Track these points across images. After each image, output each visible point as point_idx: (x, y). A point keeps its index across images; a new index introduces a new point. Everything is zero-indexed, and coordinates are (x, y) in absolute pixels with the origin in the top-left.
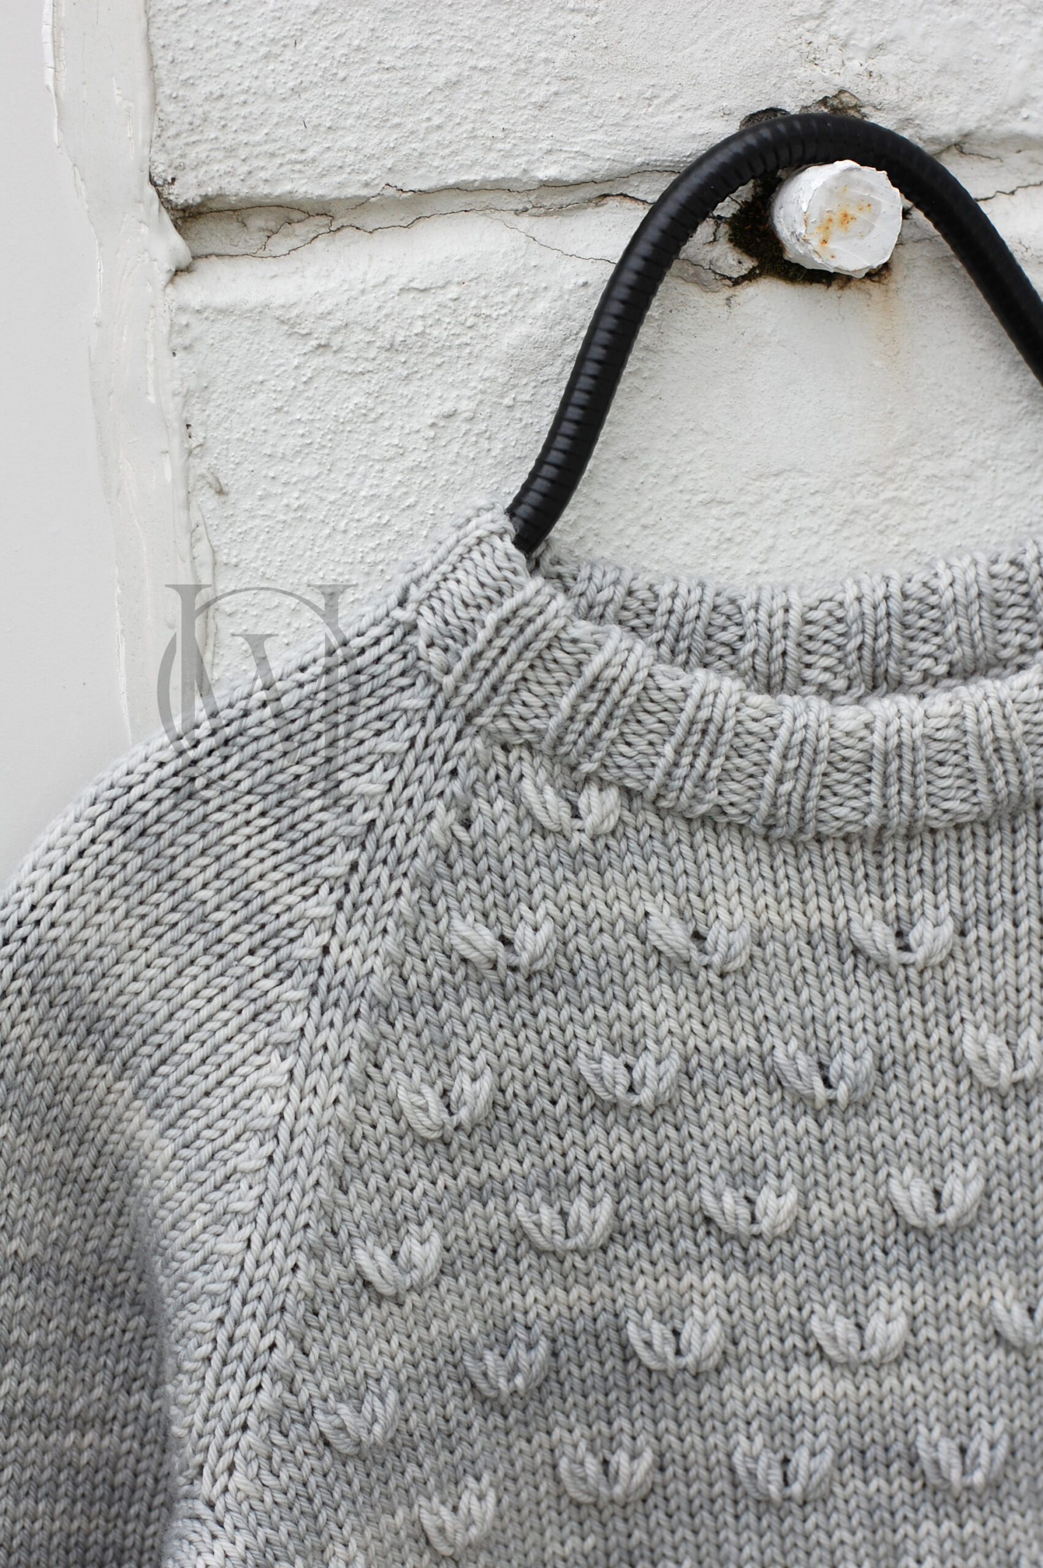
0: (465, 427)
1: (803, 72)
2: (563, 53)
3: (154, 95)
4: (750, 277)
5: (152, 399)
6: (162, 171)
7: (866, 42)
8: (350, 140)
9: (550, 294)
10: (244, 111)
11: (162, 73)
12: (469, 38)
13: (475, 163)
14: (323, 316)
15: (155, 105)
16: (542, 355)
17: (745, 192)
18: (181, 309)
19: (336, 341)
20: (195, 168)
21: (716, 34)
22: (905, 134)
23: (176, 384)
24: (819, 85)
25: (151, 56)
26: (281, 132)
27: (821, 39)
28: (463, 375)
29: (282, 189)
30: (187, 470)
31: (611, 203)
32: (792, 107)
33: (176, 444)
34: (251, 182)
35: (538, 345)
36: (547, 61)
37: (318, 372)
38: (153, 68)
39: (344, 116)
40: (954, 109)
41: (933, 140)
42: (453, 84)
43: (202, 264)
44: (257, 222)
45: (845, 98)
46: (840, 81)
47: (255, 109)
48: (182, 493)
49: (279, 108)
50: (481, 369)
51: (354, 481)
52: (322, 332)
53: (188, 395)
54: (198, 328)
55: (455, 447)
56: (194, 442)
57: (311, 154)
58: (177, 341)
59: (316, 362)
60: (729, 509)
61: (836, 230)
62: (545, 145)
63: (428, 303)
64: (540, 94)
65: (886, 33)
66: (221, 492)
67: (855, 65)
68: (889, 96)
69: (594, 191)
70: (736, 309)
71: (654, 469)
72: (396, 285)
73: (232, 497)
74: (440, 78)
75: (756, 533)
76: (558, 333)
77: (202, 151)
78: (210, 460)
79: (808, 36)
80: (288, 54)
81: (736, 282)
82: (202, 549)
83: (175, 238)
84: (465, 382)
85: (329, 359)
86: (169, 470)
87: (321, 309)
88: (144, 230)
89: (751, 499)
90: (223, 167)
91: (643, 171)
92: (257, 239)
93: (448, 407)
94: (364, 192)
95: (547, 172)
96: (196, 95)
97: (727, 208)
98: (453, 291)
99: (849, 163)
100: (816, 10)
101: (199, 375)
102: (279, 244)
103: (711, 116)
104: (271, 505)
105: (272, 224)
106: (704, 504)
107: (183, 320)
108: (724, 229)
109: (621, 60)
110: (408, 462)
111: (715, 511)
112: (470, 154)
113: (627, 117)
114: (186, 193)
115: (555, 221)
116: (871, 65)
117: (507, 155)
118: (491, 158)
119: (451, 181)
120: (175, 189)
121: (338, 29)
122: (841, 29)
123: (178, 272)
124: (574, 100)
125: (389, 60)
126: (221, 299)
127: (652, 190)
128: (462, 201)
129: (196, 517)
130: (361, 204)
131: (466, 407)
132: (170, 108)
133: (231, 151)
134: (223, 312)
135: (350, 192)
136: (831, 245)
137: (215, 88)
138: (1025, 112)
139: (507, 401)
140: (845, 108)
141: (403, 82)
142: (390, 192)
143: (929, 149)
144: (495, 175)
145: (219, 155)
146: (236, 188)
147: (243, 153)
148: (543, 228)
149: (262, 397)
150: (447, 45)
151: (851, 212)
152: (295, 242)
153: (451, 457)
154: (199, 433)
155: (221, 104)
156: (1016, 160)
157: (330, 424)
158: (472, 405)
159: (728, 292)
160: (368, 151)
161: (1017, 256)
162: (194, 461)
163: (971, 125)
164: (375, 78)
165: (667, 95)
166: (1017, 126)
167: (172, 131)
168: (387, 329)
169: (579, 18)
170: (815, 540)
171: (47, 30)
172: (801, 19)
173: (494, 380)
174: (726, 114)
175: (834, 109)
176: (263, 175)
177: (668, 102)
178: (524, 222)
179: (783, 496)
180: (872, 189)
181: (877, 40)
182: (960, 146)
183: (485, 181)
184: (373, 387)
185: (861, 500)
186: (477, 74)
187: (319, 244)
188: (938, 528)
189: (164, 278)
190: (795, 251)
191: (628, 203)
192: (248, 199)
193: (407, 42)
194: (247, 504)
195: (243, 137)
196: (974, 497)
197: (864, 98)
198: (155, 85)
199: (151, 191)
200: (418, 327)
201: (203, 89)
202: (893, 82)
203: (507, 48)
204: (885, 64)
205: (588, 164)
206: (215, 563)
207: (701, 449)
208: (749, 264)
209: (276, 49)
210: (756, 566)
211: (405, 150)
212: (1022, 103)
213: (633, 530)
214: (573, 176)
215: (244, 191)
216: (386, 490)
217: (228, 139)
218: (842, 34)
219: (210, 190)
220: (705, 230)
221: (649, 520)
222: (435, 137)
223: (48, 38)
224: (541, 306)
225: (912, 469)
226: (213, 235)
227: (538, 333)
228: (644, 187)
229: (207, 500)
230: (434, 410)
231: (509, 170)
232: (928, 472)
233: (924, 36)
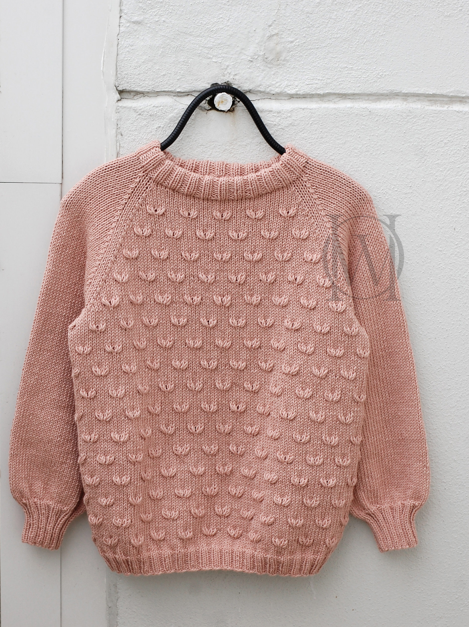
0: (162, 129)
1: (222, 78)
2: (183, 72)
3: (117, 73)
4: (210, 109)
5: (113, 120)
6: (117, 85)
7: (233, 74)
8: (147, 82)
9: (178, 109)
10: (131, 77)
11: (118, 70)
12: (167, 68)
13: (167, 88)
14: (140, 109)
15: (116, 75)
16: (175, 119)
17: (211, 96)
18: (118, 106)
19: (142, 114)
20: (122, 85)
21: (208, 71)
22: (239, 89)
23: (116, 118)
24: (225, 80)
25: (117, 67)
26: (136, 80)
27: (226, 73)
28: (162, 121)
29: (135, 89)
30: (117, 131)
31: (189, 96)
32: (220, 83)
33: (115, 127)
34: (131, 88)
35: (175, 117)
36: (180, 73)
37: (139, 118)
38: (117, 69)
39: (146, 79)
40: (248, 85)
41: (244, 90)
42: (164, 75)
43: (122, 99)
44: (132, 94)
45: (229, 82)
46: (228, 80)
47: (132, 76)
48: (116, 135)
49: (136, 76)
50: (165, 120)
51: (143, 136)
52: (140, 112)
53: (118, 120)
54: (120, 109)
55: (160, 132)
56: (118, 127)
57: (140, 84)
58: (117, 111)
59: (138, 116)
60: (205, 147)
61: (220, 103)
62: (178, 86)
63: (157, 109)
64: (178, 78)
65: (237, 72)
66: (122, 135)
67: (231, 77)
68: (236, 83)
69: (187, 94)
70: (208, 115)
71: (192, 139)
72: (152, 106)
73: (124, 136)
74: (162, 74)
75: (209, 151)
76: (178, 116)
77: (123, 82)
78: (121, 130)
79: (224, 72)
80: (138, 68)
81: (208, 110)
82: (118, 144)
83: (118, 95)
84: (162, 122)
85: (141, 116)
86: (114, 131)
87: (140, 108)
88: (114, 93)
89: (208, 145)
90: (126, 85)
91: (195, 91)
92: (132, 96)
93: (159, 126)
94: (149, 91)
95: (178, 90)
96: (123, 74)
97: (208, 98)
98: (162, 108)
99: (225, 93)
100: (225, 68)
101: (120, 117)
102: (135, 98)
103: (206, 83)
104: (129, 138)
105: (134, 94)
106: (201, 145)
107: (118, 108)
108: (207, 102)
109: (192, 73)
110: (152, 134)
111: (202, 147)
112: (166, 86)
113: (192, 83)
114: (120, 88)
115: (180, 98)
116: (234, 77)
117: (172, 87)
118: (170, 87)
119: (163, 90)
120: (118, 88)
121: (146, 65)
122: (229, 71)
123: (118, 100)
124: (184, 79)
125: (154, 71)
126: (124, 105)
127: (196, 94)
128: (166, 93)
129: (117, 139)
130: (148, 92)
131: (162, 126)
132: (119, 75)
133: (128, 83)
134: (124, 107)
135: (147, 90)
136: (219, 106)
137: (126, 73)
138: (260, 87)
139: (169, 126)
140: (229, 84)
141: (156, 74)
142: (153, 91)
143: (243, 92)
144: (170, 90)
145: (126, 83)
146: (128, 88)
147: (130, 83)
148: (178, 99)
149: (130, 121)
150: (164, 69)
151: (223, 101)
152: (138, 97)
153: (159, 134)
154: (119, 126)
155: (127, 75)
156: (259, 94)
157: (140, 126)
158: (163, 126)
159: (207, 112)
160: (149, 84)
161: (257, 110)
162: (118, 130)
163: (251, 88)
164: (152, 73)
165: (199, 79)
166: (259, 89)
167: (119, 79)
168: (150, 112)
169: (185, 66)
170: (219, 153)
171: (102, 61)
172: (223, 69)
173: (167, 122)
174: (209, 83)
175: (227, 84)
176: (133, 87)
177: (199, 81)
178: (175, 97)
179: (214, 145)
180: (227, 97)
181: (235, 73)
182: (250, 91)
183: (168, 91)
184: (147, 121)
185: (227, 147)
186: (168, 74)
187: (141, 98)
188: (240, 153)
189: (116, 101)
190: (216, 106)
191: (192, 96)
192: (130, 90)
193: (158, 68)
194: (126, 138)
195: (130, 81)
196: (247, 149)
197: (232, 83)
198: (117, 72)
199: (115, 88)
200: (155, 113)
201: (124, 73)
202: (238, 80)
203: (173, 70)
204: (237, 77)
205: (185, 89)
206: (120, 146)
207: (200, 137)
208: (210, 107)
209: (136, 67)
210: (208, 156)
211: (156, 85)
212: (260, 85)
213: (188, 148)
214: (183, 91)
215: (130, 89)
216: (148, 138)
217: (128, 81)
218: (229, 72)
219: (124, 88)
220: (204, 102)
221: (191, 147)
222: (161, 83)
223: (102, 63)
224: (176, 111)
225: (236, 143)
226: (125, 95)
227: (175, 115)
228: (195, 94)
229: (119, 136)
230: (157, 126)
231: (172, 89)
232: (238, 144)
233: (244, 73)
